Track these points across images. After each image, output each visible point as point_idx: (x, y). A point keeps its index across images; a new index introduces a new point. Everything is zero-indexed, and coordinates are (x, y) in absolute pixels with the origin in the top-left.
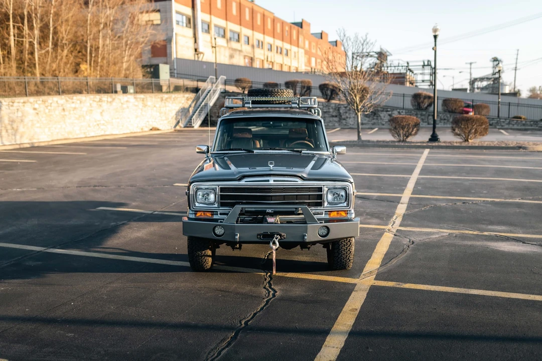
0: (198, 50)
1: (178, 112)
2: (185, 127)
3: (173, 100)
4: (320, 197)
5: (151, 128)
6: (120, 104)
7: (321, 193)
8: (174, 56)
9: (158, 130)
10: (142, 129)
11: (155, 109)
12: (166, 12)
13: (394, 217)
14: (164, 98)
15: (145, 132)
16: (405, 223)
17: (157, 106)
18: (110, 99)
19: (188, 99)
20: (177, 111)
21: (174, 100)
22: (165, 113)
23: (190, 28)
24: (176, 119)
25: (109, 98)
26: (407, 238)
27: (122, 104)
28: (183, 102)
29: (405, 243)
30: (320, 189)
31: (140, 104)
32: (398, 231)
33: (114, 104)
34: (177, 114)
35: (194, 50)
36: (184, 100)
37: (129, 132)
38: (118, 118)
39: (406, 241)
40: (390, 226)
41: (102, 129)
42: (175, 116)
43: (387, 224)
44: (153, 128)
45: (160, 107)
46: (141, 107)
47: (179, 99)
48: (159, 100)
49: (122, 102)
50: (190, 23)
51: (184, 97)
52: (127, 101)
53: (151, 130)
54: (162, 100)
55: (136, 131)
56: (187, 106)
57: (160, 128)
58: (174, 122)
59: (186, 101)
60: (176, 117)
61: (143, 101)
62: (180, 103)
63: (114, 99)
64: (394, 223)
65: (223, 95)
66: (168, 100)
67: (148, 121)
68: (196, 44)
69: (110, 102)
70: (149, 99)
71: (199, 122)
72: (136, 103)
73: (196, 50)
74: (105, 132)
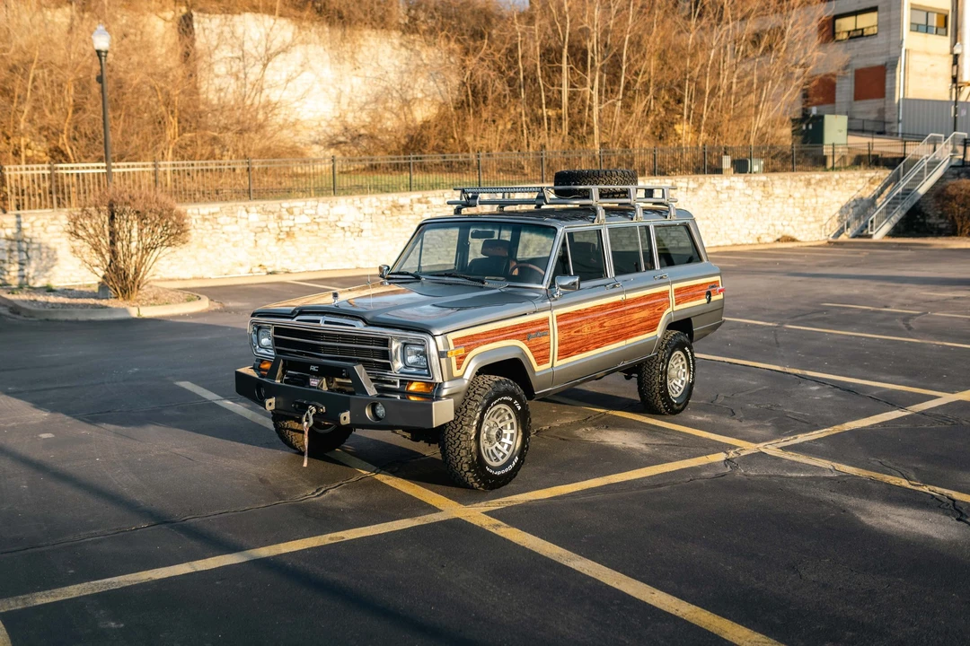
0: (959, 80)
1: (847, 206)
2: (854, 237)
3: (834, 183)
4: (386, 355)
5: (779, 236)
6: (714, 194)
7: (385, 348)
8: (899, 95)
9: (793, 240)
10: (758, 239)
11: (791, 201)
12: (889, 9)
14: (813, 181)
15: (766, 243)
17: (797, 195)
18: (692, 185)
19: (872, 181)
20: (844, 204)
21: (838, 183)
22: (814, 209)
23: (946, 35)
24: (839, 221)
25: (691, 182)
27: (717, 192)
28: (860, 187)
30: (385, 342)
31: (758, 194)
33: (701, 193)
34: (842, 211)
35: (950, 80)
36: (862, 183)
37: (729, 243)
38: (708, 218)
41: (674, 238)
42: (838, 215)
44: (783, 236)
45: (803, 197)
46: (758, 198)
47: (849, 182)
48: (801, 184)
49: (718, 189)
50: (946, 26)
51: (863, 177)
52: (729, 188)
53: (778, 240)
54: (808, 183)
55: (744, 242)
56: (868, 194)
57: (798, 239)
58: (836, 227)
59: (867, 185)
60: (841, 216)
61: (764, 186)
62: (852, 189)
63: (701, 185)
65: (956, 171)
66: (824, 184)
67: (773, 225)
68: (955, 67)
69: (694, 190)
70: (778, 183)
71: (887, 227)
72: (749, 192)
73: (955, 79)
74: (679, 242)
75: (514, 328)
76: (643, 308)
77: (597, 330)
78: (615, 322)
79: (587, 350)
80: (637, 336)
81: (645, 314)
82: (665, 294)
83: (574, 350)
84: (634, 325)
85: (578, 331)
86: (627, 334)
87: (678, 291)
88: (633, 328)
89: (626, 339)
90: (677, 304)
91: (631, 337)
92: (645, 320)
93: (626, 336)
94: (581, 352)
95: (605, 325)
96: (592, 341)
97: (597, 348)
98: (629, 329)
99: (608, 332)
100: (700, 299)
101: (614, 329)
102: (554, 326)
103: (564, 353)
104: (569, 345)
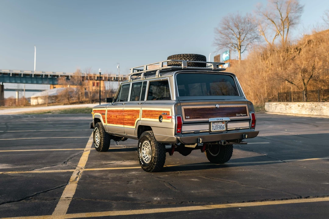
13: (78, 179)
16: (67, 175)
26: (68, 165)
29: (70, 162)
32: (75, 169)
39: (69, 163)
40: (81, 171)
43: (84, 172)
64: (78, 174)
75: (99, 111)
76: (129, 115)
77: (115, 118)
78: (120, 117)
79: (114, 124)
80: (128, 125)
81: (129, 117)
82: (138, 112)
83: (111, 122)
84: (126, 120)
85: (111, 116)
86: (124, 123)
87: (144, 111)
88: (126, 121)
89: (124, 125)
90: (143, 117)
91: (126, 125)
92: (129, 120)
93: (124, 124)
94: (112, 123)
95: (117, 117)
96: (114, 121)
97: (116, 124)
98: (124, 121)
99: (118, 120)
100: (155, 118)
101: (119, 119)
102: (106, 113)
103: (109, 122)
104: (109, 120)
